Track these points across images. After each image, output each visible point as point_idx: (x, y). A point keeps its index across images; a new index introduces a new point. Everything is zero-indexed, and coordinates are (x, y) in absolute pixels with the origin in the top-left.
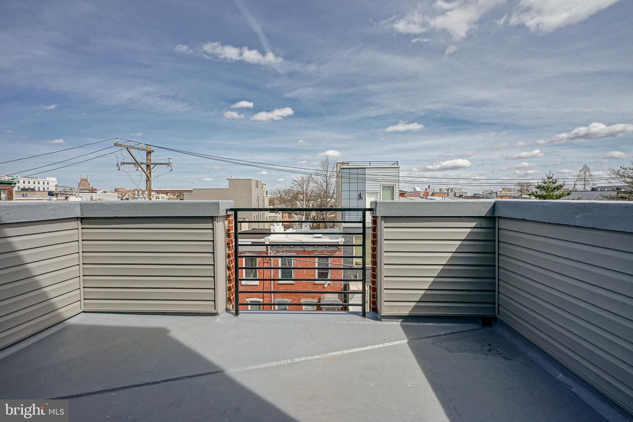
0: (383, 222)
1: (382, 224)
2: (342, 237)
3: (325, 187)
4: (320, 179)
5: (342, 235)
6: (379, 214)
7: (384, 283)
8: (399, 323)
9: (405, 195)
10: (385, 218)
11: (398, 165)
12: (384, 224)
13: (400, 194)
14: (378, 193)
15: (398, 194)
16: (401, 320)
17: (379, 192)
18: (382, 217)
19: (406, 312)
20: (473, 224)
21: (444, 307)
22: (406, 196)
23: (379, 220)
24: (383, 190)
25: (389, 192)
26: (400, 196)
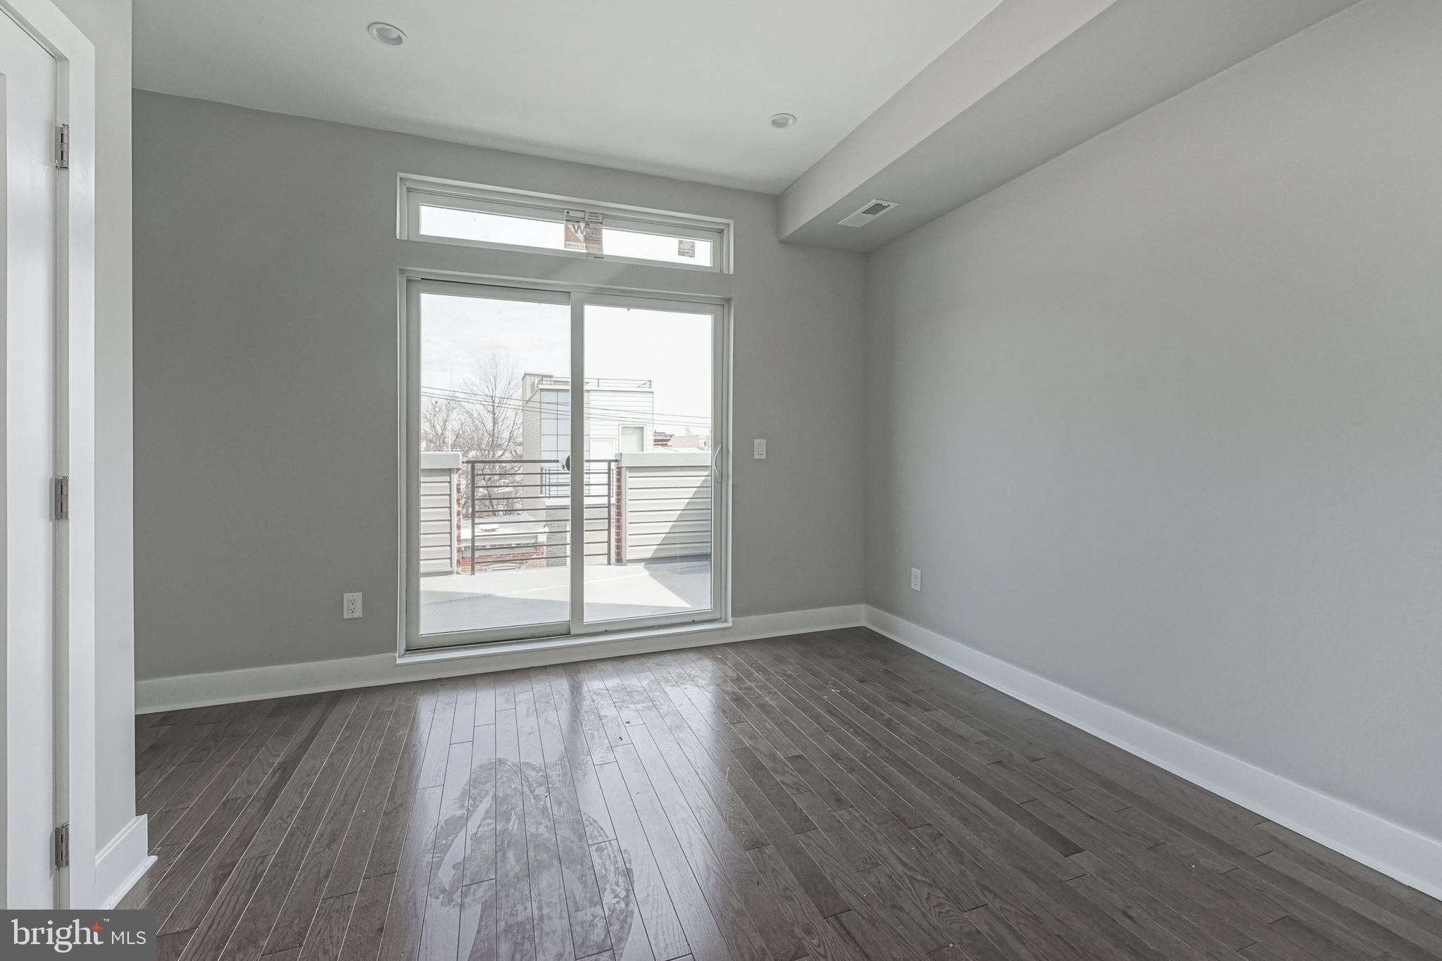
0: (627, 472)
1: (626, 474)
2: (545, 526)
3: (490, 426)
4: (478, 409)
5: (544, 523)
6: (624, 464)
7: (629, 529)
8: (643, 566)
9: (669, 443)
10: (630, 469)
11: (651, 387)
12: (628, 474)
13: (655, 441)
14: (614, 440)
15: (652, 442)
16: (644, 563)
17: (615, 438)
18: (627, 467)
19: (649, 555)
20: (706, 473)
21: (682, 548)
22: (671, 446)
23: (623, 470)
24: (623, 434)
25: (634, 439)
26: (655, 445)
